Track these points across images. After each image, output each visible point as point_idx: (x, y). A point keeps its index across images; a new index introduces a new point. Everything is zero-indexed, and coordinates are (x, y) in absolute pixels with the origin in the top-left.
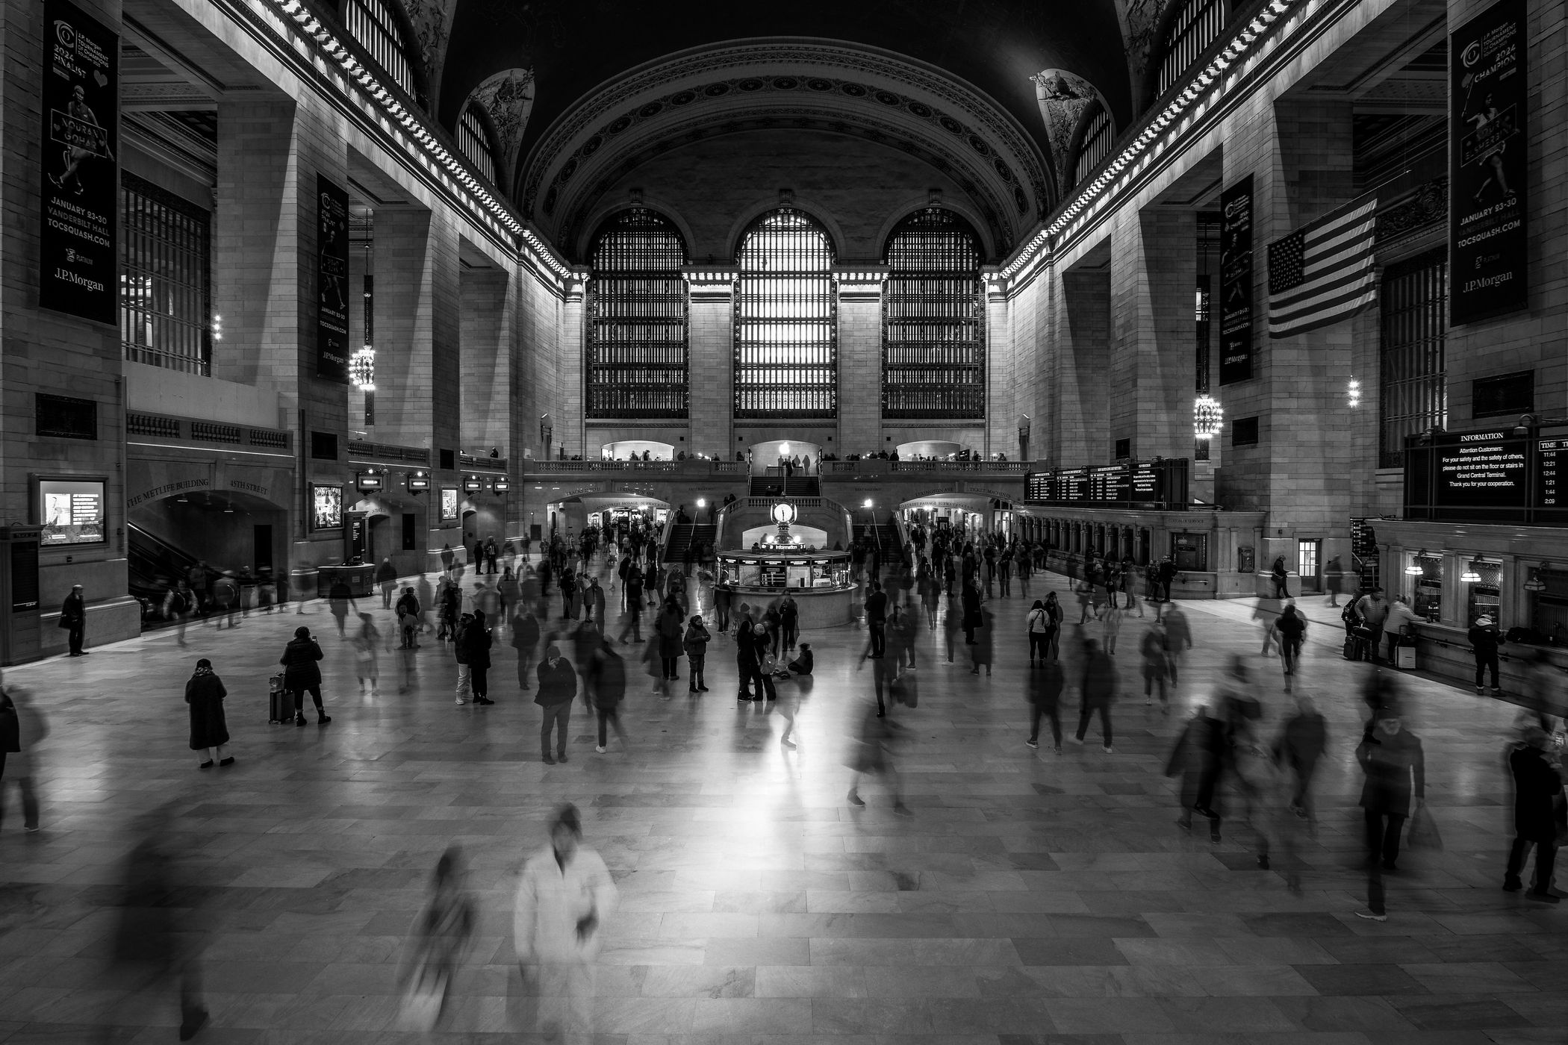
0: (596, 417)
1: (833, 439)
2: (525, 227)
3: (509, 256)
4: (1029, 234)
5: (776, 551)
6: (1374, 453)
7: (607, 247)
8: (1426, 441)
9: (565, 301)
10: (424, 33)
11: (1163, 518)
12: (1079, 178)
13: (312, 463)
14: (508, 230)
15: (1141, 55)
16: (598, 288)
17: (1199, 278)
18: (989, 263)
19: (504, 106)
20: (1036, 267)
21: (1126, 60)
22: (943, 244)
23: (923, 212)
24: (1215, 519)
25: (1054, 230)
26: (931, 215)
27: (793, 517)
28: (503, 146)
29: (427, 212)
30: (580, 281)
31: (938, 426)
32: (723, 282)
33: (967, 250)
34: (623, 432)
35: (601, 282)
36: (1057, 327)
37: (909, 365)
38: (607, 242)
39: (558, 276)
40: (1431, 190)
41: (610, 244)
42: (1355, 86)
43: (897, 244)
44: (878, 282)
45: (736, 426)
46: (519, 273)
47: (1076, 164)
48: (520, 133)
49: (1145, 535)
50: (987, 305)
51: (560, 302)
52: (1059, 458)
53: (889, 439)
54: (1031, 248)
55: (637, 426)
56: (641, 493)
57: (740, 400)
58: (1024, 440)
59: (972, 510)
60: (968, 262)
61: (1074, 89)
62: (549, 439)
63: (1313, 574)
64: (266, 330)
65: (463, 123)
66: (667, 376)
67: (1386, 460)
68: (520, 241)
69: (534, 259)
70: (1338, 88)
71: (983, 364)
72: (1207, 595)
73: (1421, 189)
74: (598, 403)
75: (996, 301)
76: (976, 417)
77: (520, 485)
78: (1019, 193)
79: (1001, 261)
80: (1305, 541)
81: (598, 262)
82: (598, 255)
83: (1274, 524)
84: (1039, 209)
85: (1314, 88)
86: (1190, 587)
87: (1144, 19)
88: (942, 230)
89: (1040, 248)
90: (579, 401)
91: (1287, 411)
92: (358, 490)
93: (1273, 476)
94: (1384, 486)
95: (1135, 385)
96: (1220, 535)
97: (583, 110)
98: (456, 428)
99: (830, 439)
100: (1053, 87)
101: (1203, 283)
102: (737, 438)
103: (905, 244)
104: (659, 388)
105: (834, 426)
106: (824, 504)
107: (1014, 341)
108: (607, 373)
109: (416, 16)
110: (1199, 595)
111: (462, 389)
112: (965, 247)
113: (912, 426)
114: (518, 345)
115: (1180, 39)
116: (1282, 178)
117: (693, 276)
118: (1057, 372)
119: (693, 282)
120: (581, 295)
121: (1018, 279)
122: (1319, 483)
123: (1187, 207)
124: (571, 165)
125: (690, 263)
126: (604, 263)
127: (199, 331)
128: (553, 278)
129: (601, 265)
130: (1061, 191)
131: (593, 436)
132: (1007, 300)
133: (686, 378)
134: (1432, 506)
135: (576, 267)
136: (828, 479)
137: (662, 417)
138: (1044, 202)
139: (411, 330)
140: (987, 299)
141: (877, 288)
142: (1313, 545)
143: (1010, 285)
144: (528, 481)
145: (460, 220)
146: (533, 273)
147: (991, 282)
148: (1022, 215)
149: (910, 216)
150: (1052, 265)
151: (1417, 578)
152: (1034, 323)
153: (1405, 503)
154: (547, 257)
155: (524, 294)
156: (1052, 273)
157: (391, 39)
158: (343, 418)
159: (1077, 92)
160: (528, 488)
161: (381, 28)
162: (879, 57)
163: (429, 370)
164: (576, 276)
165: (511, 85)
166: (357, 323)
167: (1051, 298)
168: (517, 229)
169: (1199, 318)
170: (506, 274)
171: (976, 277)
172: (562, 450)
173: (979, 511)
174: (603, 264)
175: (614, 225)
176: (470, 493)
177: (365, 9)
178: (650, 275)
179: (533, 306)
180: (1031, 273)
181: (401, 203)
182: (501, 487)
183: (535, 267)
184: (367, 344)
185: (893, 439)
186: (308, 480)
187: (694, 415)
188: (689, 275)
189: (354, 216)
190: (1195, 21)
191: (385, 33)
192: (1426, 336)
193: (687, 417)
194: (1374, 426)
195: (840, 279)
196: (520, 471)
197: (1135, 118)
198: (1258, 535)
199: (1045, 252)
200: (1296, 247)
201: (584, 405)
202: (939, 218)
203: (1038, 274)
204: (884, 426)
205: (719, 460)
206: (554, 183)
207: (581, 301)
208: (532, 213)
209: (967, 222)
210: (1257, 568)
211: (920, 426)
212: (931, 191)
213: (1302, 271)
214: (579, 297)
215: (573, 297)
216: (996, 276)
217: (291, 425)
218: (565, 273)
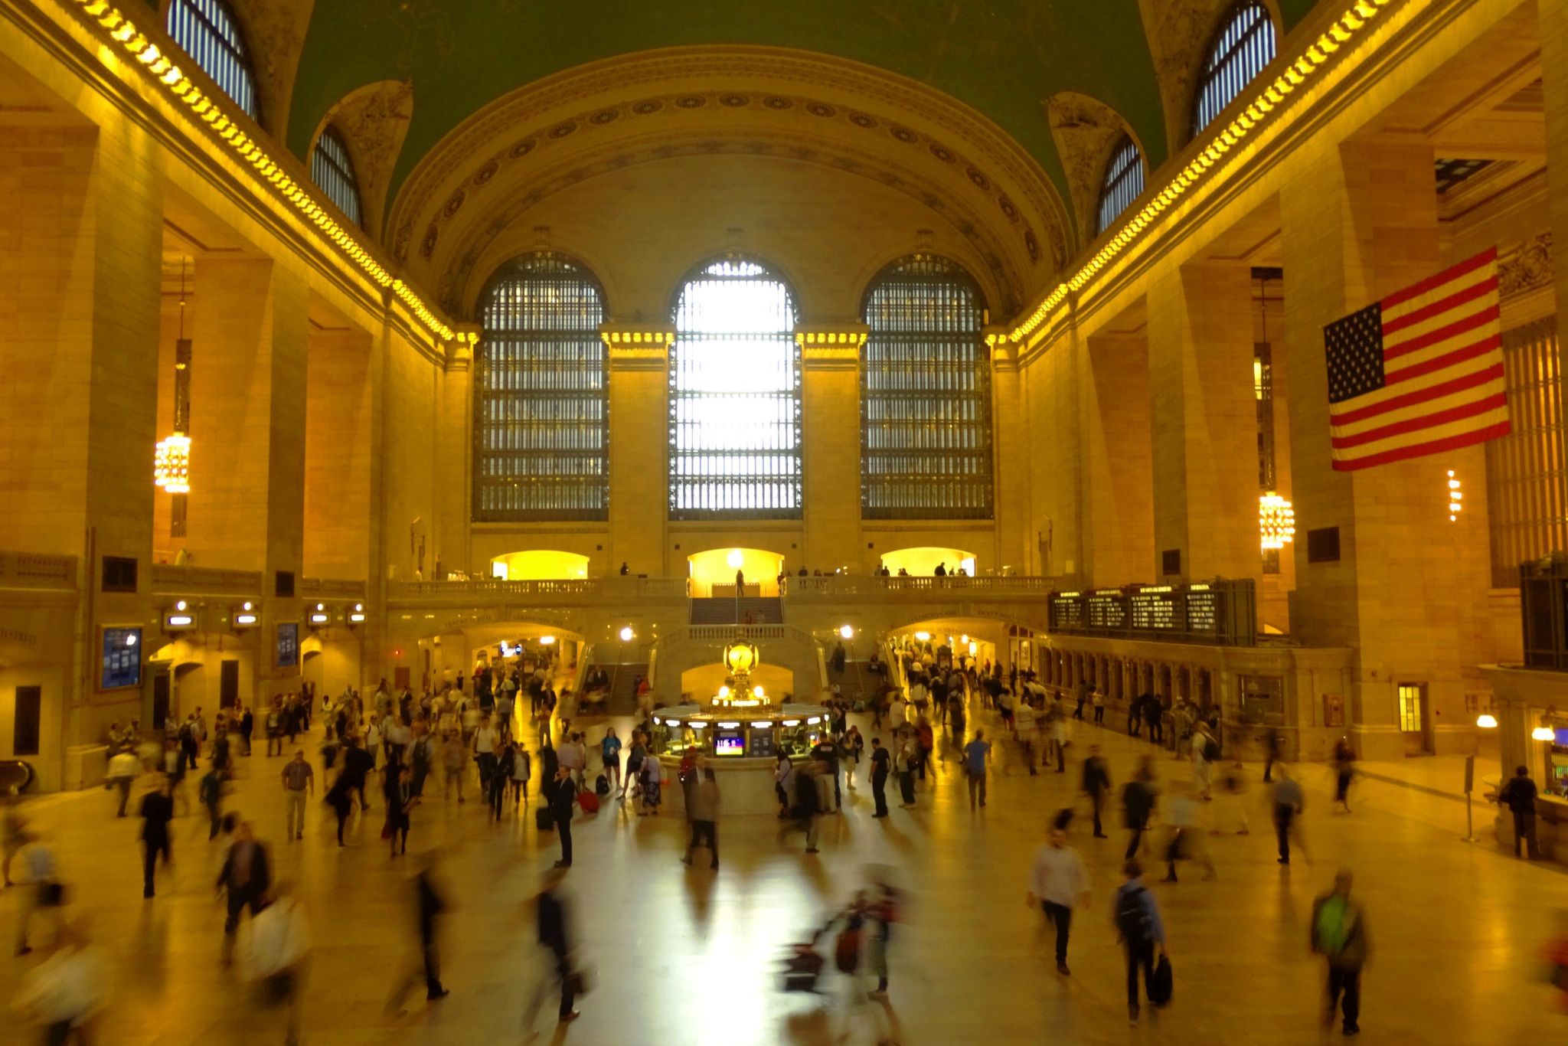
0: (484, 520)
1: (798, 546)
2: (395, 277)
3: (375, 315)
4: (1044, 288)
5: (731, 710)
6: (1484, 569)
7: (502, 300)
8: (1545, 570)
9: (445, 369)
10: (270, 37)
11: (1228, 656)
12: (1104, 225)
13: (102, 598)
14: (373, 281)
15: (1175, 81)
16: (490, 353)
17: (1257, 345)
18: (994, 323)
19: (372, 126)
20: (1054, 329)
21: (1157, 85)
22: (936, 299)
23: (910, 258)
24: (1291, 656)
25: (1076, 283)
26: (919, 262)
27: (752, 665)
28: (369, 175)
29: (268, 261)
30: (467, 344)
31: (935, 529)
32: (654, 344)
33: (967, 306)
34: (522, 539)
35: (494, 345)
37: (895, 450)
38: (503, 293)
39: (437, 337)
40: (1534, 248)
41: (507, 297)
42: (1436, 129)
43: (877, 297)
44: (854, 345)
45: (671, 531)
46: (386, 335)
47: (1099, 206)
48: (392, 160)
49: (1205, 677)
50: (994, 374)
51: (440, 370)
52: (1091, 573)
53: (871, 546)
54: (1047, 305)
55: (540, 531)
56: (543, 621)
57: (676, 496)
58: (1045, 548)
59: (980, 637)
60: (967, 322)
61: (1096, 115)
62: (422, 551)
63: (1418, 728)
65: (319, 149)
66: (580, 465)
67: (1499, 578)
68: (389, 294)
69: (406, 316)
70: (1415, 131)
71: (990, 451)
73: (1522, 247)
74: (489, 500)
75: (1004, 370)
76: (982, 517)
77: (384, 614)
78: (1030, 238)
79: (1011, 320)
80: (1406, 685)
81: (491, 319)
82: (491, 311)
83: (1366, 664)
84: (1055, 258)
85: (1385, 130)
88: (933, 280)
89: (1058, 308)
90: (462, 499)
91: (1374, 520)
92: (163, 632)
93: (1360, 602)
94: (1500, 610)
95: (1183, 482)
96: (1299, 678)
97: (475, 131)
98: (298, 541)
99: (794, 546)
100: (1069, 115)
101: (1263, 352)
102: (673, 547)
103: (888, 299)
104: (570, 482)
105: (801, 530)
106: (788, 635)
107: (1028, 421)
108: (500, 462)
111: (307, 487)
112: (963, 302)
113: (900, 529)
114: (383, 427)
115: (1222, 64)
116: (1353, 236)
117: (616, 338)
119: (615, 345)
120: (467, 361)
121: (1032, 343)
122: (1419, 612)
123: (1240, 263)
124: (458, 199)
125: (612, 320)
126: (498, 320)
128: (430, 341)
129: (494, 323)
130: (1082, 239)
131: (481, 545)
132: (1018, 370)
133: (605, 468)
134: (1558, 651)
135: (461, 326)
136: (792, 600)
137: (573, 519)
138: (1062, 249)
139: (242, 414)
140: (993, 365)
141: (853, 353)
142: (1416, 691)
143: (1022, 350)
144: (391, 608)
145: (311, 270)
146: (404, 336)
147: (997, 346)
148: (1034, 264)
149: (892, 264)
150: (1075, 327)
151: (1546, 743)
152: (1053, 400)
153: (1526, 646)
154: (423, 313)
155: (393, 362)
156: (1074, 337)
157: (226, 45)
158: (147, 535)
159: (1099, 118)
160: (393, 617)
161: (214, 31)
162: (852, 72)
163: (264, 467)
164: (461, 337)
165: (382, 100)
166: (166, 401)
167: (1074, 369)
168: (384, 279)
169: (1259, 396)
170: (369, 337)
171: (978, 338)
172: (438, 565)
173: (988, 638)
174: (496, 322)
175: (509, 273)
176: (314, 628)
177: (193, 8)
178: (558, 336)
179: (404, 377)
180: (1047, 337)
181: (233, 250)
182: (357, 617)
183: (407, 326)
184: (178, 429)
185: (876, 546)
186: (95, 623)
187: (615, 515)
188: (610, 336)
189: (166, 263)
190: (1240, 44)
191: (219, 38)
192: (1539, 425)
193: (606, 519)
194: (1483, 535)
195: (805, 342)
196: (384, 595)
197: (1170, 155)
198: (1348, 678)
199: (1065, 311)
200: (1371, 329)
201: (469, 504)
202: (930, 266)
203: (1056, 338)
204: (864, 529)
205: (649, 577)
206: (435, 220)
207: (467, 369)
208: (405, 259)
209: (967, 272)
210: (1348, 721)
211: (911, 529)
212: (920, 232)
213: (1381, 367)
214: (464, 365)
215: (457, 364)
216: (1002, 339)
217: (76, 548)
218: (447, 334)
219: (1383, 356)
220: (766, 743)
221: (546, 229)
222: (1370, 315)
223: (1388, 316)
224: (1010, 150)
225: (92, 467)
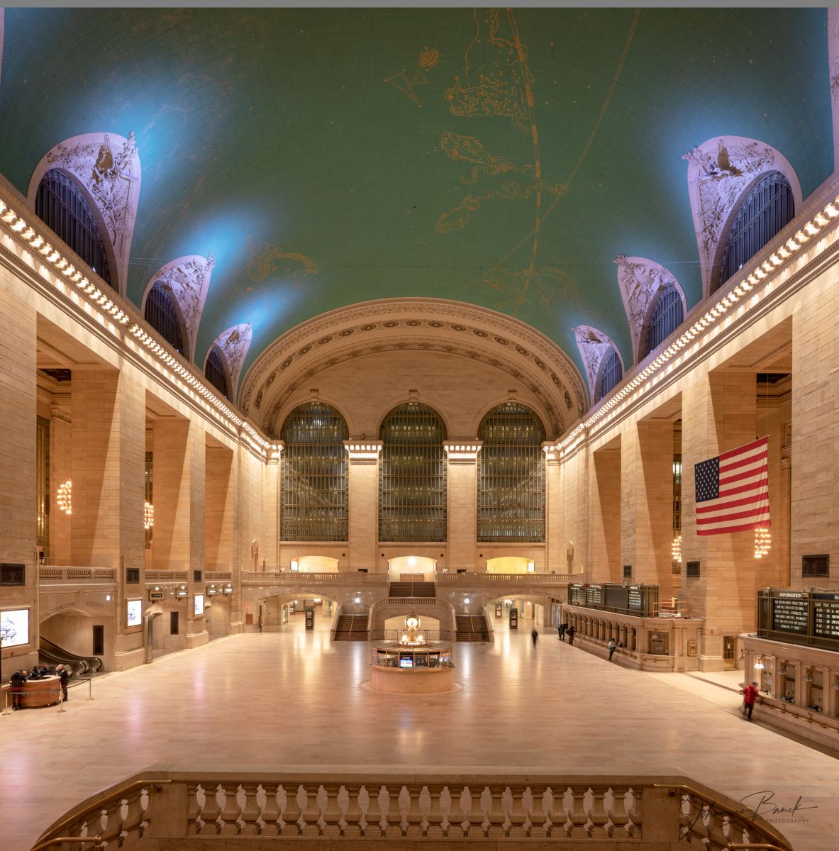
0: (286, 540)
1: (444, 555)
2: (244, 421)
3: (234, 440)
4: (573, 425)
5: (407, 646)
7: (295, 427)
9: (266, 463)
10: (187, 310)
11: (644, 622)
13: (126, 586)
14: (233, 424)
15: (638, 325)
18: (548, 440)
19: (232, 346)
20: (578, 446)
21: (628, 327)
23: (504, 406)
24: (673, 624)
25: (588, 424)
26: (510, 407)
27: (418, 625)
28: (231, 369)
29: (187, 422)
30: (277, 450)
31: (514, 547)
32: (371, 451)
34: (305, 550)
36: (590, 487)
39: (263, 448)
41: (297, 425)
42: (757, 365)
44: (474, 452)
45: (380, 546)
46: (239, 450)
48: (242, 361)
49: (634, 631)
50: (547, 467)
51: (264, 464)
52: (591, 572)
53: (481, 556)
54: (574, 433)
55: (315, 546)
56: (316, 593)
58: (570, 558)
59: (537, 602)
61: (599, 338)
62: (256, 556)
64: (101, 507)
68: (240, 429)
69: (248, 439)
71: (544, 506)
72: (668, 669)
74: (288, 530)
75: (553, 465)
76: (539, 541)
77: (239, 588)
78: (567, 396)
79: (556, 438)
83: (708, 628)
84: (579, 409)
85: (733, 366)
86: (659, 664)
87: (639, 304)
89: (579, 435)
90: (275, 530)
91: (716, 559)
92: (150, 601)
93: (707, 598)
95: (634, 532)
96: (677, 634)
97: (282, 344)
98: (203, 556)
99: (442, 555)
100: (586, 336)
102: (381, 555)
105: (445, 547)
106: (437, 602)
107: (564, 492)
109: (183, 301)
110: (663, 670)
113: (497, 547)
114: (239, 496)
116: (714, 419)
117: (352, 447)
118: (590, 516)
119: (352, 452)
120: (278, 459)
121: (567, 451)
122: (736, 603)
123: (667, 420)
124: (273, 377)
125: (350, 439)
127: (43, 496)
128: (259, 449)
130: (592, 401)
131: (285, 553)
132: (560, 464)
133: (347, 515)
134: (768, 630)
135: (274, 441)
136: (440, 585)
137: (331, 541)
138: (582, 404)
139: (177, 496)
140: (546, 462)
141: (474, 456)
143: (562, 455)
144: (244, 586)
145: (206, 422)
146: (247, 449)
147: (549, 452)
148: (568, 410)
149: (496, 408)
150: (587, 446)
151: (761, 670)
152: (576, 483)
154: (256, 437)
155: (242, 462)
156: (587, 451)
158: (143, 557)
159: (601, 340)
160: (244, 590)
162: (475, 310)
163: (188, 521)
164: (274, 447)
165: (238, 334)
167: (587, 467)
168: (239, 422)
170: (231, 452)
171: (539, 448)
172: (264, 562)
173: (541, 604)
176: (210, 596)
178: (323, 446)
179: (248, 470)
180: (574, 450)
181: (171, 416)
182: (228, 591)
183: (249, 444)
185: (484, 556)
186: (125, 598)
187: (352, 538)
188: (349, 447)
193: (347, 540)
195: (449, 450)
196: (239, 579)
197: (634, 365)
198: (699, 633)
199: (583, 437)
200: (715, 469)
201: (279, 532)
202: (515, 408)
203: (579, 451)
204: (478, 547)
205: (369, 572)
206: (261, 389)
207: (277, 463)
208: (247, 410)
209: (534, 412)
210: (699, 654)
211: (502, 547)
212: (510, 391)
213: (718, 488)
214: (276, 461)
215: (272, 461)
216: (552, 448)
217: (116, 565)
218: (267, 445)
219: (719, 482)
220: (423, 662)
221: (317, 390)
222: (715, 462)
223: (723, 464)
224: (556, 352)
225: (122, 528)
